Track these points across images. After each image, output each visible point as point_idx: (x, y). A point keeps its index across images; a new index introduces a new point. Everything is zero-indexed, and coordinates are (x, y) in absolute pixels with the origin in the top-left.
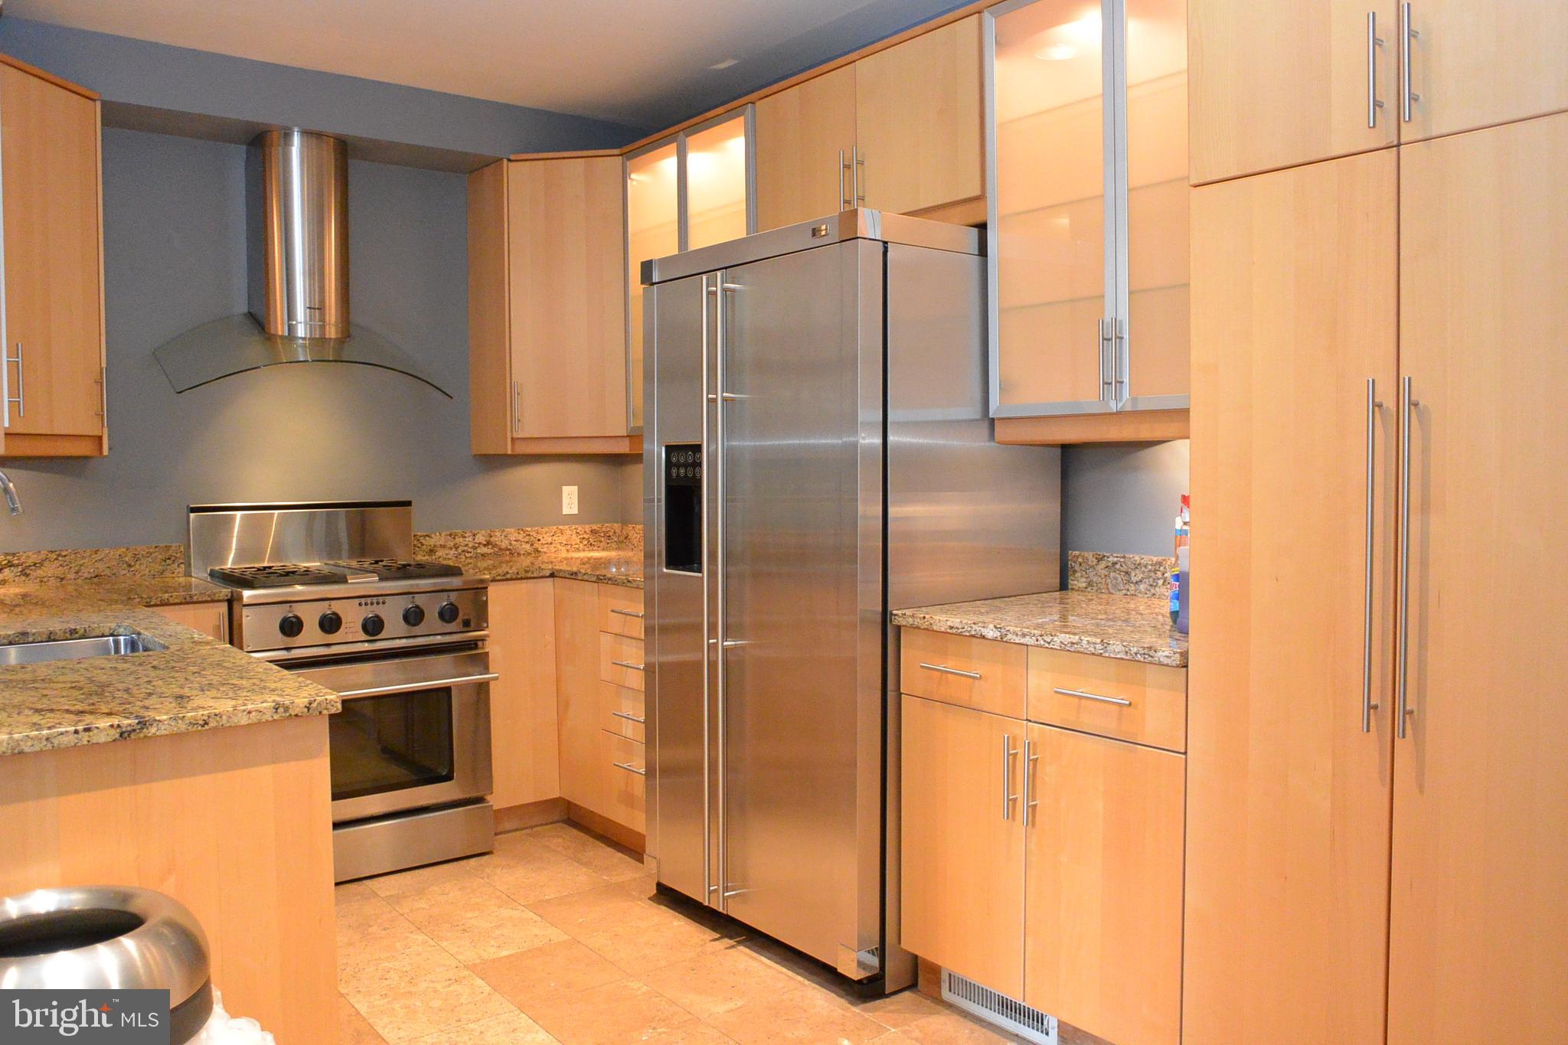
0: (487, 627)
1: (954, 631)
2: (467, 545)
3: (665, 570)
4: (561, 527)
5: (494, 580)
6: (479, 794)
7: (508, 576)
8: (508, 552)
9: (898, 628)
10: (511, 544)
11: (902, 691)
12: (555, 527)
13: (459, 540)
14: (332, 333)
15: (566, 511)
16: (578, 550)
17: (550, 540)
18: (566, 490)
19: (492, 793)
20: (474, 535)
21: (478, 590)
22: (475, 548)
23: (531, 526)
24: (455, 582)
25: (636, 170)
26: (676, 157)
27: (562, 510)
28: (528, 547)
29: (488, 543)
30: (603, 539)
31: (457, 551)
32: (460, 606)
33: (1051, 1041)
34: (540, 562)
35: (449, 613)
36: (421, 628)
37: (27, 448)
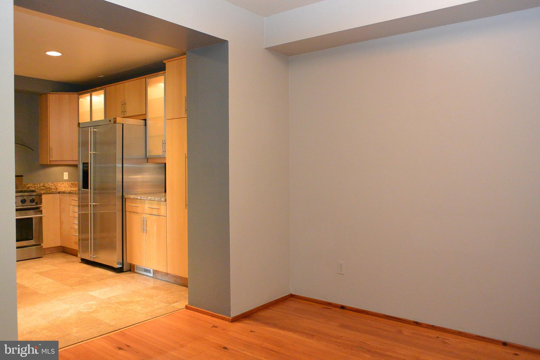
0: (42, 204)
1: (134, 198)
2: (38, 187)
3: (82, 189)
4: (63, 182)
5: (44, 194)
6: (40, 243)
7: (48, 193)
8: (49, 189)
9: (125, 198)
10: (50, 187)
11: (126, 211)
12: (61, 183)
13: (36, 185)
15: (65, 178)
16: (68, 188)
17: (60, 186)
18: (65, 173)
19: (43, 243)
20: (40, 184)
21: (40, 195)
22: (40, 187)
23: (55, 182)
24: (34, 194)
25: (81, 98)
26: (90, 97)
27: (63, 178)
28: (54, 187)
29: (44, 186)
30: (74, 186)
31: (35, 187)
32: (35, 199)
33: (152, 275)
34: (57, 190)
35: (32, 201)
36: (25, 204)
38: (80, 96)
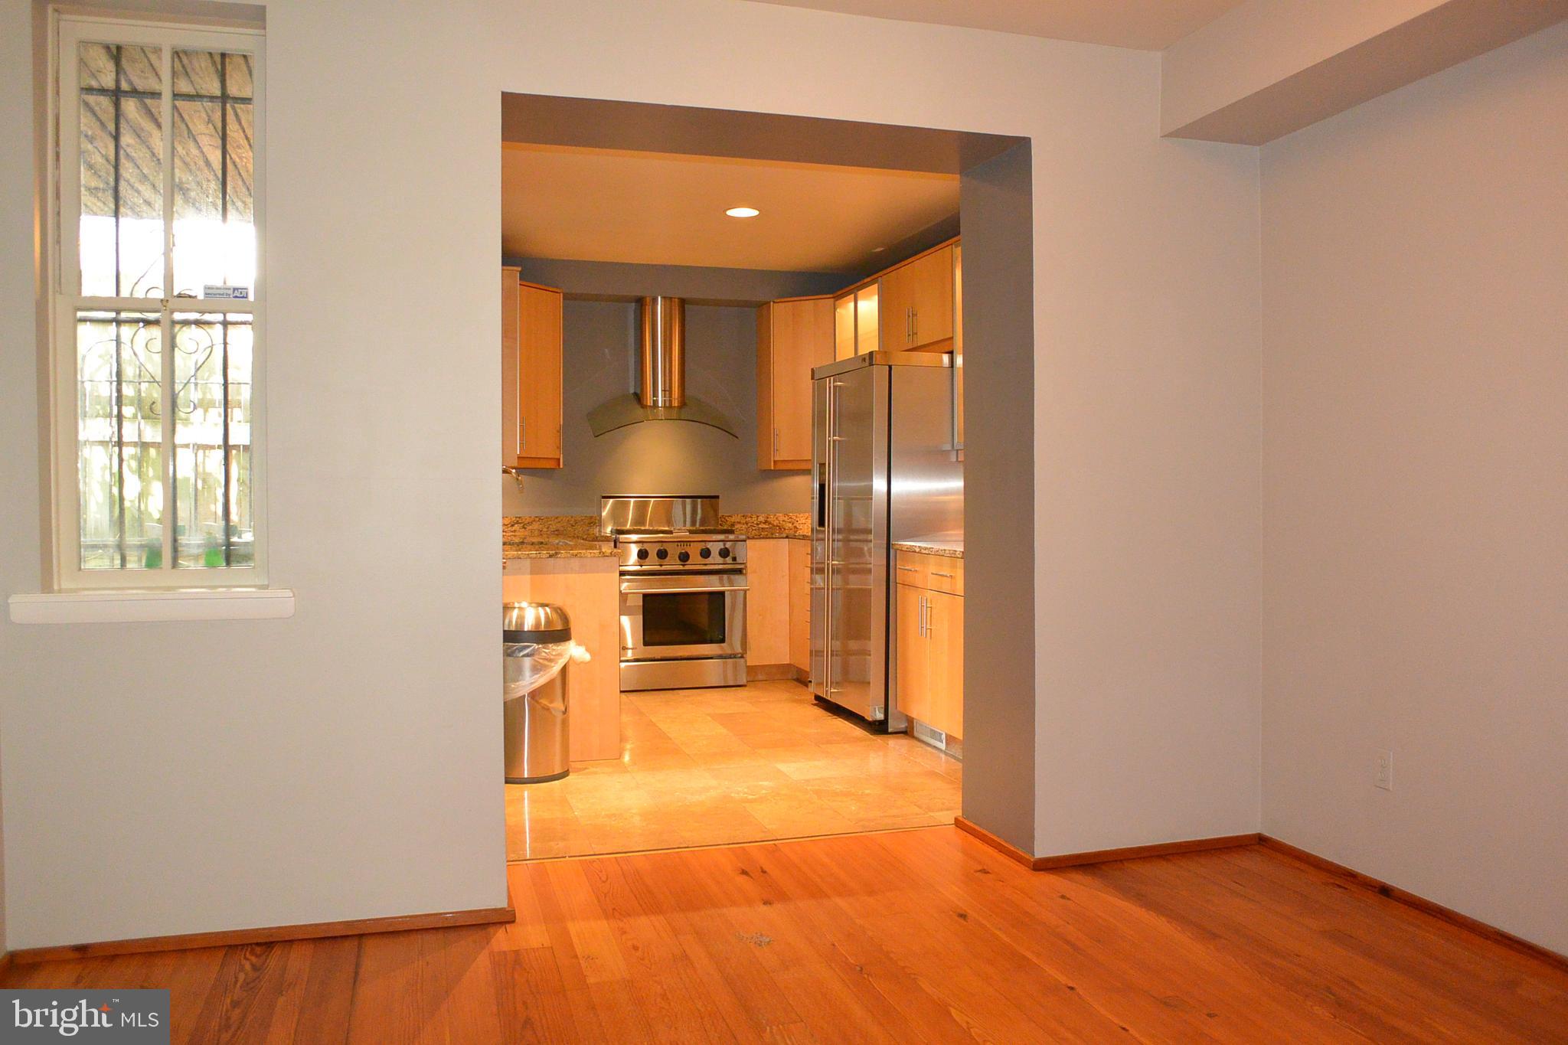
1: (908, 550)
2: (753, 522)
5: (754, 539)
6: (741, 653)
7: (761, 536)
9: (896, 550)
11: (897, 581)
13: (750, 519)
14: (676, 404)
17: (804, 521)
19: (748, 653)
20: (758, 517)
22: (758, 524)
24: (730, 537)
25: (838, 306)
26: (853, 302)
28: (790, 525)
29: (766, 522)
31: (747, 524)
32: (730, 550)
33: (943, 746)
34: (796, 532)
35: (724, 553)
36: (710, 560)
37: (527, 464)
38: (837, 302)
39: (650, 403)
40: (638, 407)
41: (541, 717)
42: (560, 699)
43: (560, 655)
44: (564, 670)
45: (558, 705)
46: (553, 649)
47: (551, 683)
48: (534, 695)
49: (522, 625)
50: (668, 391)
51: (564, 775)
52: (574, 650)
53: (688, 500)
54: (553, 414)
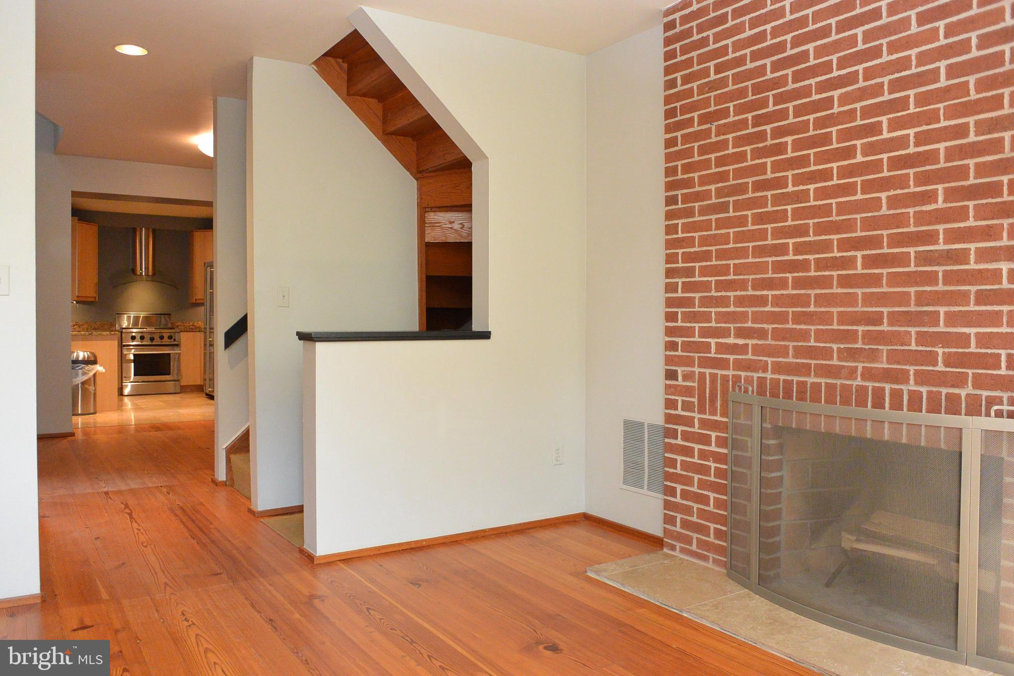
0: (180, 341)
14: (150, 274)
32: (173, 336)
35: (170, 337)
36: (164, 340)
37: (80, 299)
39: (139, 273)
40: (133, 275)
41: (85, 392)
42: (93, 385)
43: (93, 369)
44: (95, 375)
45: (92, 388)
46: (90, 367)
47: (89, 380)
48: (83, 383)
49: (78, 358)
50: (147, 268)
51: (95, 413)
52: (99, 368)
53: (162, 316)
54: (92, 277)
